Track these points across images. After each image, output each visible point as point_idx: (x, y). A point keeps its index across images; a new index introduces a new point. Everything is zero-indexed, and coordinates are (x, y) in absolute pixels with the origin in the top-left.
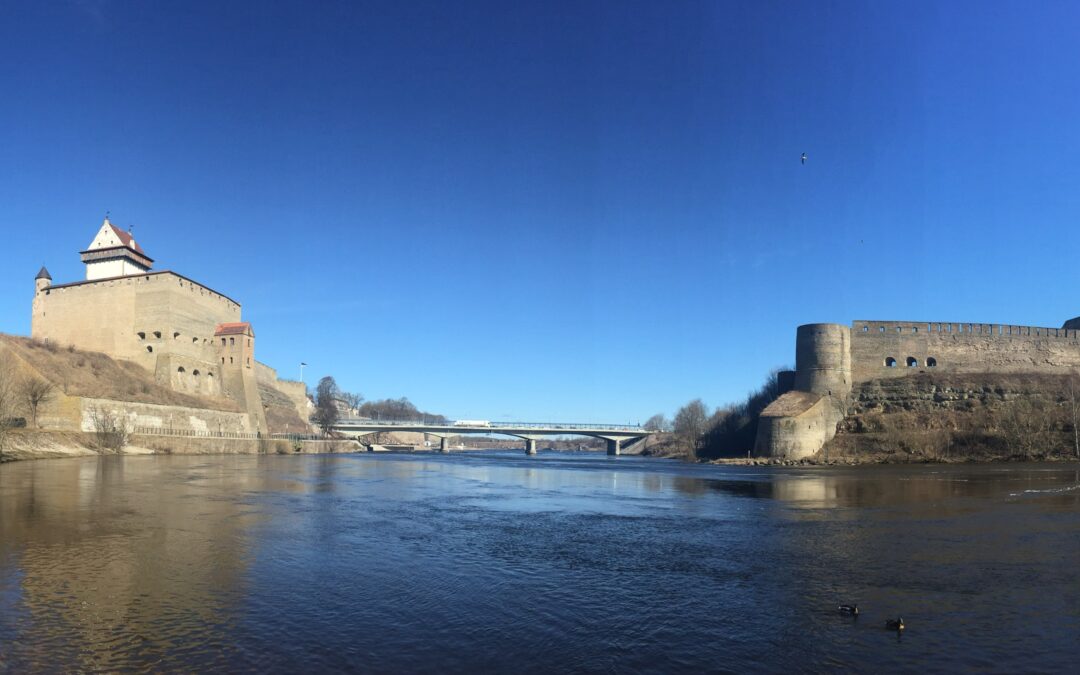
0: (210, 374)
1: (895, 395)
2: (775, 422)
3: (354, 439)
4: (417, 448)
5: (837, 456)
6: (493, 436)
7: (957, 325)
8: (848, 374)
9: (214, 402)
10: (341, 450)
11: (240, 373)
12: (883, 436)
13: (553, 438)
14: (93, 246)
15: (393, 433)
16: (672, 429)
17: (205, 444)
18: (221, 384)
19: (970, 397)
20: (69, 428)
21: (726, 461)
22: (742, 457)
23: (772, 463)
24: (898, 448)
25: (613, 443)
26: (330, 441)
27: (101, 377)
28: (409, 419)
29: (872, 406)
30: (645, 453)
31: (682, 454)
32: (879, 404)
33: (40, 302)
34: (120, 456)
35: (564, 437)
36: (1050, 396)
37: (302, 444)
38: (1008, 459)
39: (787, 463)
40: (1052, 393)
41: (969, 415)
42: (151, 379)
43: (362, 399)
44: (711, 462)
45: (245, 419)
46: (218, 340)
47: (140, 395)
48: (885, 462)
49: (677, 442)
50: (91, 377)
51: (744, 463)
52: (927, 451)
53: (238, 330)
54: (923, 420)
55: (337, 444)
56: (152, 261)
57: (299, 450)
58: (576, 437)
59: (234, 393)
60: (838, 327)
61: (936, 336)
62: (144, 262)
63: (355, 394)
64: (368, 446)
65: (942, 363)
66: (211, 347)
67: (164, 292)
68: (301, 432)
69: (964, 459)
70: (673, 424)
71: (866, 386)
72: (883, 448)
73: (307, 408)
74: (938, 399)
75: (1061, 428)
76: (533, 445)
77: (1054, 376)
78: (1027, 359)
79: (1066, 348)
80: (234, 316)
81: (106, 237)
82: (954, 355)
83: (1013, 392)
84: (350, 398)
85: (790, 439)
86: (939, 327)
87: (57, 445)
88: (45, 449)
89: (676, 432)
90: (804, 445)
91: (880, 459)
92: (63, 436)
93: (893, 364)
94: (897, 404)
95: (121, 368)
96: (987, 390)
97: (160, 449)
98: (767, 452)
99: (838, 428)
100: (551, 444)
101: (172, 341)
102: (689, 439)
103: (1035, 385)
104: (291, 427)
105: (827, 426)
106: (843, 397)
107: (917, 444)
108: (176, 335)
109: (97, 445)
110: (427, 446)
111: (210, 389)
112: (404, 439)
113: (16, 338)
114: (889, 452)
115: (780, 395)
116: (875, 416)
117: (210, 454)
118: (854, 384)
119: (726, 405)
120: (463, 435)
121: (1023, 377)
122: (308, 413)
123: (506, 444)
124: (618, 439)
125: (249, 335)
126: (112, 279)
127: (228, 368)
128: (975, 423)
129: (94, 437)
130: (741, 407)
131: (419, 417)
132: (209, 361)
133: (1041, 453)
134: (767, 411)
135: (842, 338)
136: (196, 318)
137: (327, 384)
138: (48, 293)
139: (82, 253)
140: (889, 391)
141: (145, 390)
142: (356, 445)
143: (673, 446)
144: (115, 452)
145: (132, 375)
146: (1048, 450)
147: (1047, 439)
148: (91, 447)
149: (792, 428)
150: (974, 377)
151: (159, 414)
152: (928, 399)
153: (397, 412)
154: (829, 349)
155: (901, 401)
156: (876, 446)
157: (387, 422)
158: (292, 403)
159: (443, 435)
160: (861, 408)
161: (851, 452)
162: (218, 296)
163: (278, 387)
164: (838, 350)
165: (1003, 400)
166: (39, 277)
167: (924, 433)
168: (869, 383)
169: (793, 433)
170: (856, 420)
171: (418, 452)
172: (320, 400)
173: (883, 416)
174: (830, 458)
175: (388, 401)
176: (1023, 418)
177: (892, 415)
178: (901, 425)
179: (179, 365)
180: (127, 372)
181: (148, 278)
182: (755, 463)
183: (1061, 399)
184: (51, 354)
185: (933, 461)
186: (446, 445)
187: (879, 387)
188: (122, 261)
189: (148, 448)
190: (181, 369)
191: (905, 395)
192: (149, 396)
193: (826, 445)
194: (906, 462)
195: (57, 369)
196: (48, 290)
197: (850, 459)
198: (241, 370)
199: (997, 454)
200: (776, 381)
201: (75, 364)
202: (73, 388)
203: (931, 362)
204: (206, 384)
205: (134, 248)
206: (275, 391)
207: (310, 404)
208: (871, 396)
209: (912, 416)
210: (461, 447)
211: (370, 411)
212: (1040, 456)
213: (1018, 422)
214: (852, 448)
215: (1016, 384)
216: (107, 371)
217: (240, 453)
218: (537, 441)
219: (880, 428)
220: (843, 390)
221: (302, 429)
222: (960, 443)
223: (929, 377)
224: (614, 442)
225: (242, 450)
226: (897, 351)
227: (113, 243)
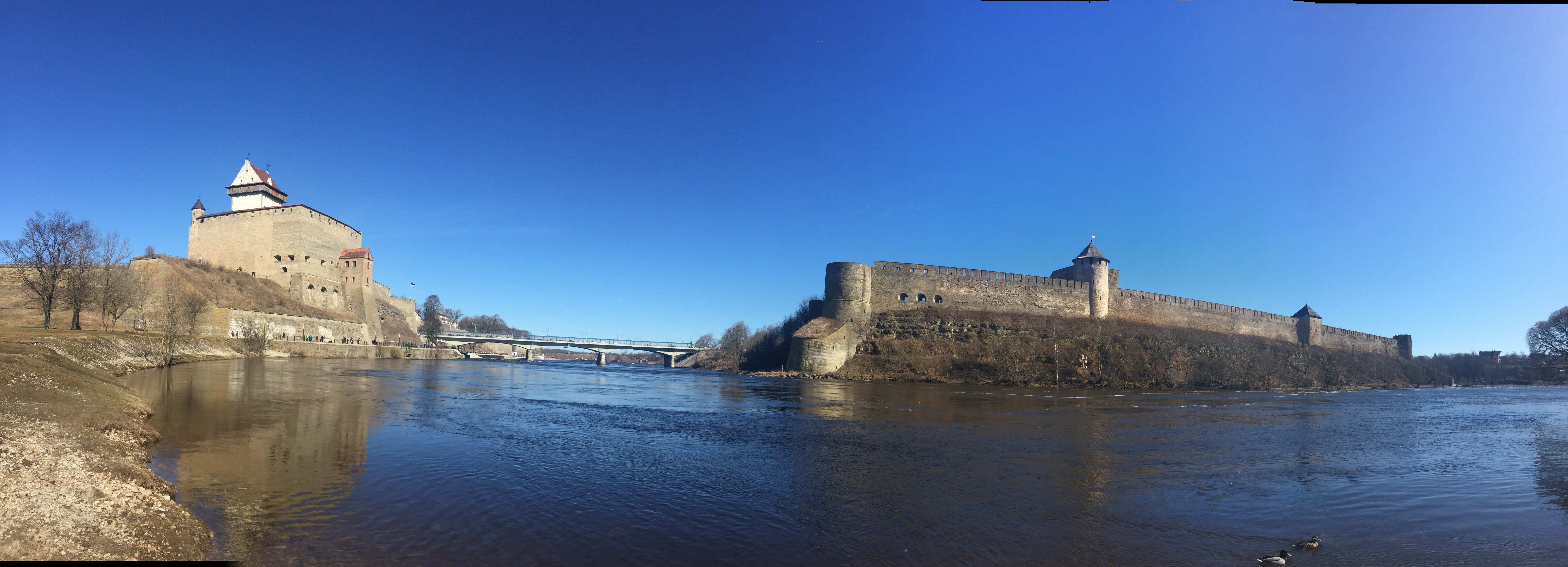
0: (335, 291)
1: (906, 325)
2: (806, 342)
3: (454, 348)
4: (506, 357)
5: (855, 372)
6: (569, 349)
7: (961, 270)
8: (868, 305)
9: (339, 315)
10: (444, 357)
11: (361, 290)
12: (895, 358)
13: (619, 352)
14: (236, 182)
15: (486, 344)
16: (719, 346)
17: (331, 349)
18: (345, 298)
19: (969, 330)
20: (218, 335)
21: (764, 373)
22: (776, 371)
23: (802, 376)
24: (906, 369)
25: (668, 358)
26: (435, 349)
27: (244, 293)
28: (500, 333)
29: (887, 333)
30: (697, 366)
31: (728, 367)
32: (893, 332)
33: (196, 230)
34: (262, 358)
35: (629, 352)
36: (1036, 333)
37: (412, 351)
38: (999, 383)
39: (814, 377)
40: (1038, 330)
41: (967, 345)
42: (286, 295)
43: (461, 314)
44: (752, 374)
45: (364, 329)
46: (343, 262)
47: (277, 308)
48: (895, 380)
49: (724, 358)
50: (236, 293)
51: (778, 375)
52: (930, 372)
53: (359, 255)
54: (929, 347)
55: (441, 352)
56: (286, 196)
57: (409, 356)
58: (637, 352)
59: (356, 307)
60: (861, 265)
61: (945, 279)
62: (280, 196)
63: (456, 311)
64: (466, 354)
65: (947, 301)
66: (336, 269)
67: (297, 222)
68: (410, 340)
69: (960, 381)
70: (720, 342)
71: (883, 316)
72: (894, 368)
73: (415, 321)
74: (942, 330)
75: (1043, 360)
76: (603, 357)
77: (1040, 316)
78: (1019, 302)
79: (1052, 294)
80: (355, 243)
81: (247, 175)
82: (957, 295)
83: (1005, 329)
84: (451, 313)
85: (817, 357)
86: (944, 271)
87: (213, 350)
88: (205, 353)
89: (725, 348)
90: (828, 362)
91: (890, 377)
92: (218, 342)
93: (906, 299)
94: (907, 332)
95: (261, 285)
96: (983, 326)
97: (295, 353)
98: (798, 367)
99: (858, 350)
100: (618, 357)
101: (304, 263)
102: (733, 355)
103: (1024, 323)
104: (402, 336)
105: (848, 348)
106: (863, 324)
107: (921, 366)
108: (307, 258)
109: (243, 349)
110: (514, 356)
111: (336, 303)
112: (496, 349)
113: (177, 259)
114: (899, 372)
115: (810, 320)
116: (889, 340)
117: (336, 358)
118: (872, 314)
119: (765, 327)
120: (544, 347)
121: (1014, 317)
122: (416, 326)
123: (579, 356)
124: (673, 355)
125: (369, 259)
126: (253, 211)
127: (350, 286)
128: (972, 352)
129: (241, 343)
130: (777, 329)
131: (509, 331)
132: (334, 280)
133: (1026, 380)
134: (799, 333)
135: (864, 275)
136: (323, 243)
137: (432, 301)
138: (202, 222)
139: (228, 188)
140: (901, 321)
141: (282, 303)
142: (455, 353)
143: (720, 361)
144: (258, 355)
145: (270, 291)
146: (1032, 378)
147: (1031, 369)
148: (239, 351)
149: (819, 348)
150: (973, 314)
151: (293, 323)
152: (934, 330)
153: (491, 326)
154: (853, 284)
155: (911, 330)
156: (888, 365)
157: (482, 335)
158: (403, 316)
159: (528, 347)
160: (877, 334)
161: (867, 370)
162: (343, 226)
163: (391, 303)
164: (860, 284)
165: (996, 334)
166: (195, 208)
167: (928, 357)
168: (885, 314)
169: (820, 351)
170: (873, 343)
171: (507, 361)
172: (425, 315)
173: (895, 342)
174: (850, 374)
175: (483, 317)
176: (1012, 350)
177: (902, 342)
178: (910, 350)
179: (309, 283)
180: (266, 288)
181: (283, 210)
182: (788, 376)
183: (1045, 336)
184: (205, 273)
185: (935, 381)
186: (530, 355)
187: (893, 317)
188: (260, 195)
189: (285, 352)
190: (311, 287)
191: (914, 325)
192: (285, 309)
193: (847, 363)
194: (913, 380)
195: (210, 285)
196: (202, 219)
197: (866, 376)
198: (361, 288)
199: (990, 379)
200: (807, 309)
201: (224, 281)
202: (223, 301)
203: (938, 299)
204: (332, 299)
205: (271, 185)
206: (389, 306)
207: (417, 318)
208: (886, 325)
209: (918, 343)
210: (542, 358)
211: (467, 325)
212: (1025, 383)
213: (1008, 353)
214: (869, 367)
215: (1008, 322)
216: (249, 287)
217: (361, 357)
218: (606, 354)
219: (892, 351)
220: (863, 318)
221: (411, 338)
222: (957, 368)
223: (936, 311)
224: (670, 357)
225: (362, 354)
226: (909, 288)
227: (254, 180)
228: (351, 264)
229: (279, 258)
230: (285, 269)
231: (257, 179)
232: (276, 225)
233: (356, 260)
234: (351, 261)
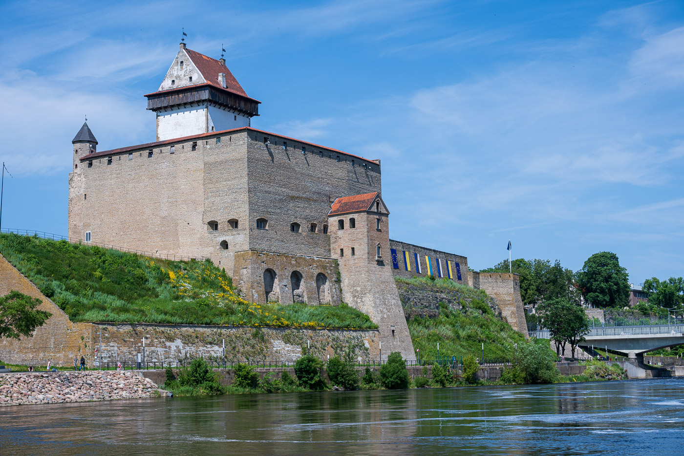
0: (321, 275)
14: (166, 86)
18: (339, 289)
46: (334, 223)
53: (360, 206)
66: (323, 234)
67: (240, 160)
81: (183, 71)
101: (254, 232)
108: (260, 222)
111: (322, 297)
127: (349, 264)
138: (90, 165)
179: (265, 266)
181: (219, 139)
188: (205, 107)
190: (269, 271)
198: (367, 266)
204: (313, 290)
227: (193, 79)
228: (347, 224)
229: (214, 225)
230: (225, 245)
231: (198, 78)
232: (209, 167)
233: (355, 216)
234: (346, 219)
